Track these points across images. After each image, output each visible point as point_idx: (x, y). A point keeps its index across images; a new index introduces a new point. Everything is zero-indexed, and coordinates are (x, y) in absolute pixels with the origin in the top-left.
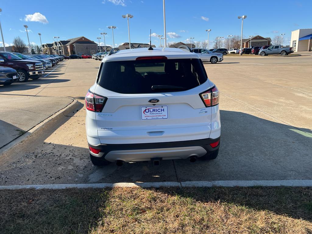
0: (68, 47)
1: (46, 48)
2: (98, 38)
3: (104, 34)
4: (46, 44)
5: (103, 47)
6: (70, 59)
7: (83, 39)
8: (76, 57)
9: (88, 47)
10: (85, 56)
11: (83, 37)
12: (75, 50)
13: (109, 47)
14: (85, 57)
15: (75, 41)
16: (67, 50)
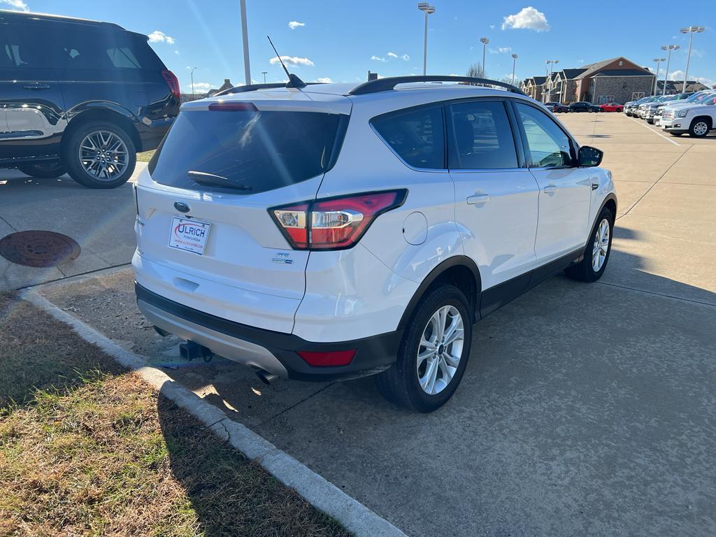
0: (579, 83)
1: (531, 86)
2: (656, 60)
3: (671, 47)
4: (532, 78)
5: (677, 83)
6: (570, 111)
7: (621, 64)
8: (586, 109)
9: (628, 84)
10: (610, 105)
11: (622, 59)
12: (594, 91)
13: (694, 83)
14: (608, 108)
15: (598, 69)
16: (575, 90)
